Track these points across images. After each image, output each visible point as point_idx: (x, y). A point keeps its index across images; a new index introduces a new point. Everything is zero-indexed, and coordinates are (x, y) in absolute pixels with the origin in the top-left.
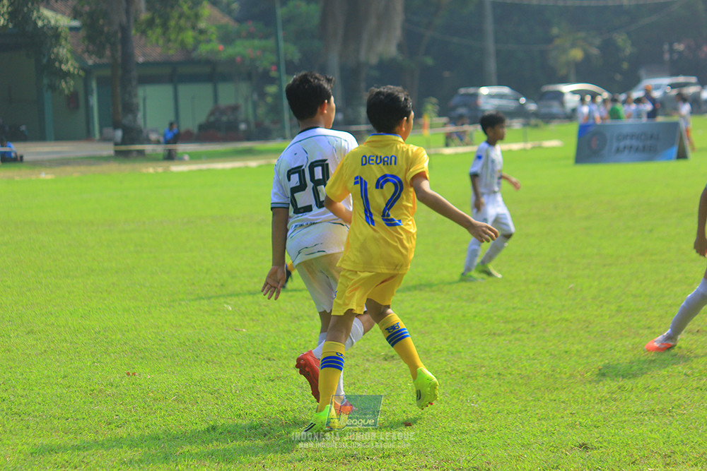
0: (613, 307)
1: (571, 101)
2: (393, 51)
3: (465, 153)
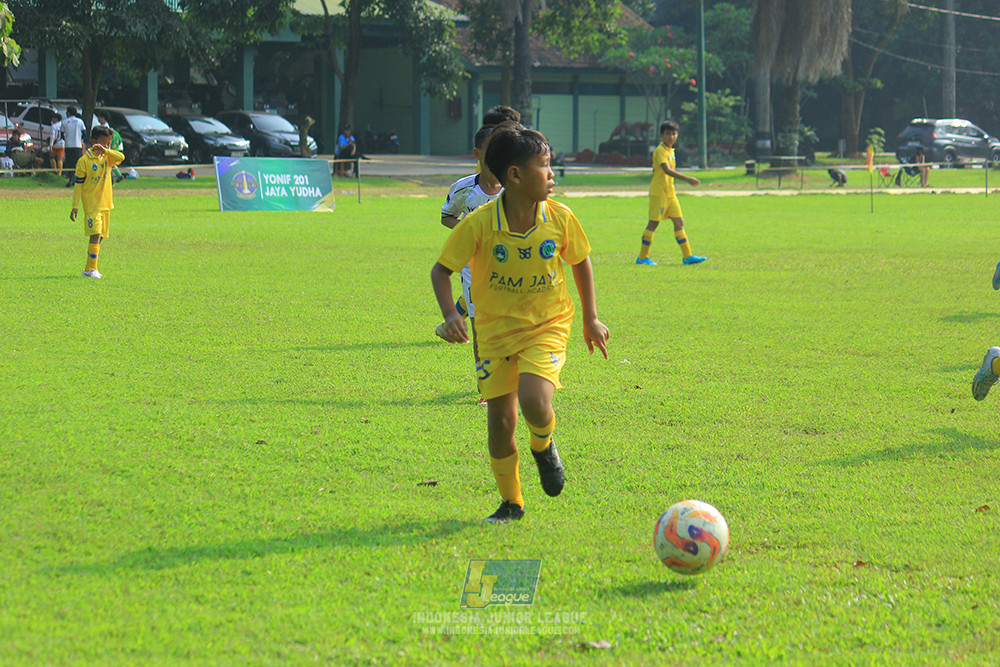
2: (837, 69)
3: (914, 194)
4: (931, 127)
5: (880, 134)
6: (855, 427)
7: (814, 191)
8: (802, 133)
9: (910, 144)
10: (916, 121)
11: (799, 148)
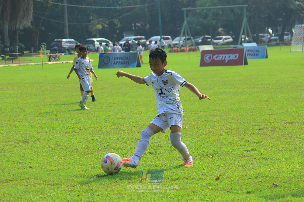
0: (111, 123)
1: (97, 44)
2: (29, 24)
3: (57, 63)
4: (61, 42)
5: (45, 45)
6: (39, 140)
7: (24, 64)
8: (19, 45)
9: (54, 47)
10: (55, 40)
11: (18, 50)
